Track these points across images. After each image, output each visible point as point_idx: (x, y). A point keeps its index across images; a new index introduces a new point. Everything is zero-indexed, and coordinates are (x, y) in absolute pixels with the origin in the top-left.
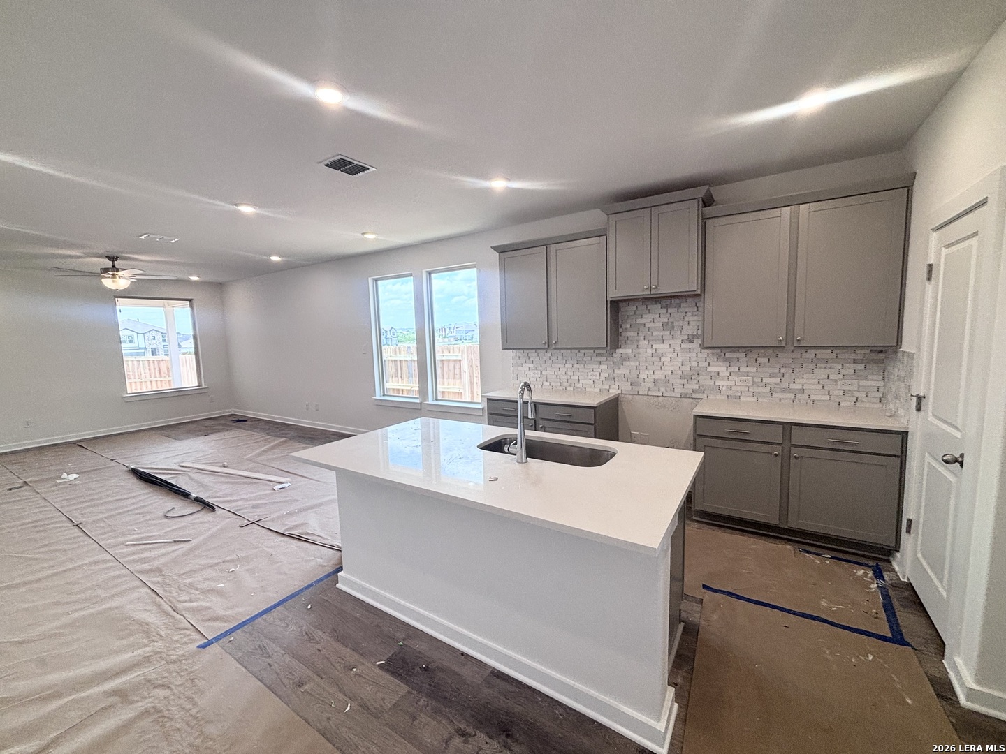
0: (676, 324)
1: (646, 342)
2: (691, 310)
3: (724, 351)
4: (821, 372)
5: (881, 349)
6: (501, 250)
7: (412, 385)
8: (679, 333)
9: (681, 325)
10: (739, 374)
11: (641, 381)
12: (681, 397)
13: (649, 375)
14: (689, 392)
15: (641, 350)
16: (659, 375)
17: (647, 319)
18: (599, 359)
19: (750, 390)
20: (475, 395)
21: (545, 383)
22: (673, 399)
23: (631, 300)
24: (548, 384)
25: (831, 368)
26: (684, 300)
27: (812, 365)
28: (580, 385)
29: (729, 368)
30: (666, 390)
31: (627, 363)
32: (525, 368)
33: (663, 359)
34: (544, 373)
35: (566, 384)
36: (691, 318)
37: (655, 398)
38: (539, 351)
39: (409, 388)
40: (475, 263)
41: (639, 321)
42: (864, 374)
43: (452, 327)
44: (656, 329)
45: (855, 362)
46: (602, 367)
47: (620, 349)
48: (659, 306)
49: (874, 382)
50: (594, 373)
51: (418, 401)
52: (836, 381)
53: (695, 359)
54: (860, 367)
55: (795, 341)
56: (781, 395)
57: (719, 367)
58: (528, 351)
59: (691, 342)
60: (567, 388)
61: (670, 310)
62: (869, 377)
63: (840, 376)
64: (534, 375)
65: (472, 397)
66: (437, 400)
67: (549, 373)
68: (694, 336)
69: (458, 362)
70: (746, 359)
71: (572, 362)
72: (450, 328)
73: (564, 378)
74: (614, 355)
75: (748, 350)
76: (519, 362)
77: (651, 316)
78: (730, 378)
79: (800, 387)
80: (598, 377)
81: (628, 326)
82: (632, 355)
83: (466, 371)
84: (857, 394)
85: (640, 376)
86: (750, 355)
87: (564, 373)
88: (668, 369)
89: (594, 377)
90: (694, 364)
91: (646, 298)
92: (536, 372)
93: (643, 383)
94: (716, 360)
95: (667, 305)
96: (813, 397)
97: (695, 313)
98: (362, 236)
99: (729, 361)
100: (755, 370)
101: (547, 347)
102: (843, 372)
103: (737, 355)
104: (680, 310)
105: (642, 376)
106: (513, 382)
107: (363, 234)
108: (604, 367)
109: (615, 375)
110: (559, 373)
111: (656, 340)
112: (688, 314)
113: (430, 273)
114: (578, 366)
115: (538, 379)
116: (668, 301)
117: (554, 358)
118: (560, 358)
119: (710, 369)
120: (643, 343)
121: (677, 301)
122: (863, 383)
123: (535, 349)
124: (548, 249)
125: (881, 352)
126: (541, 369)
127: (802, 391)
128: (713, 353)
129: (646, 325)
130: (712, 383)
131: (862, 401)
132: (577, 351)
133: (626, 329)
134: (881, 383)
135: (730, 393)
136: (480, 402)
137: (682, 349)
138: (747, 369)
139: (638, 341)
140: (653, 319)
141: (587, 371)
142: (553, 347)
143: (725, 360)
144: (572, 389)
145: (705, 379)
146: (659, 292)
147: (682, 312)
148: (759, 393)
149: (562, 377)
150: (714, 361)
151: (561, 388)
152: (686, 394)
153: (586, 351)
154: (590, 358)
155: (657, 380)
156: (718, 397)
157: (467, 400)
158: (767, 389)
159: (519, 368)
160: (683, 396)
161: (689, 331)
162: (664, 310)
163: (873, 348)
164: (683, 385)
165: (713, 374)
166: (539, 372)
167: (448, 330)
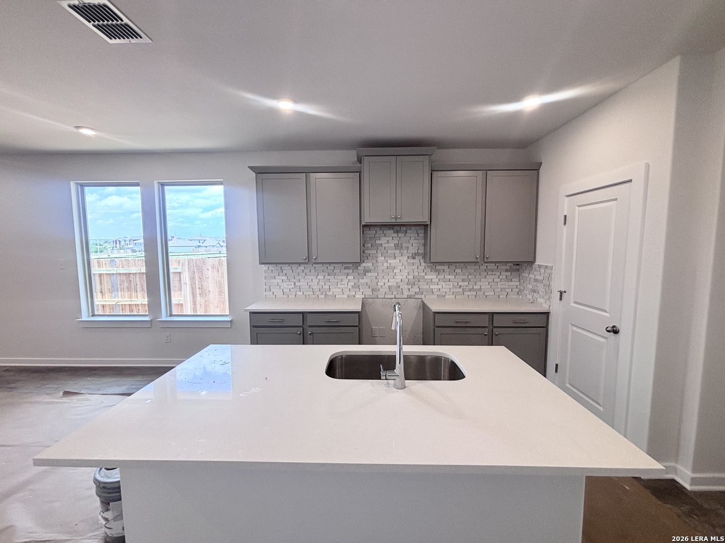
0: (404, 245)
1: (383, 258)
2: (414, 235)
3: (435, 265)
4: (490, 278)
5: (517, 263)
6: (260, 171)
7: (117, 299)
8: (406, 251)
9: (407, 246)
10: (445, 280)
11: (379, 287)
12: (408, 298)
13: (385, 283)
14: (412, 294)
15: (379, 264)
16: (392, 282)
17: (383, 241)
18: (346, 271)
19: (451, 290)
20: (198, 306)
21: (299, 293)
22: (402, 299)
23: (373, 225)
24: (301, 293)
25: (495, 275)
26: (409, 228)
27: (485, 274)
28: (331, 293)
29: (438, 276)
30: (397, 294)
31: (369, 274)
32: (279, 279)
33: (395, 271)
34: (297, 284)
35: (318, 293)
36: (414, 241)
37: (390, 300)
38: (292, 265)
39: (114, 303)
40: (222, 180)
41: (378, 242)
42: (511, 277)
43: (127, 239)
44: (390, 248)
45: (506, 271)
46: (349, 277)
47: (363, 264)
48: (392, 231)
49: (515, 283)
50: (343, 283)
51: (147, 319)
52: (497, 282)
53: (417, 270)
54: (509, 274)
55: (485, 258)
56: (469, 293)
57: (432, 276)
58: (280, 265)
59: (414, 258)
60: (320, 296)
61: (400, 235)
62: (513, 280)
63: (499, 280)
64: (287, 287)
65: (195, 309)
66: (171, 315)
67: (303, 283)
68: (416, 254)
69: (178, 275)
70: (448, 270)
71: (324, 274)
72: (125, 241)
73: (316, 287)
74: (359, 268)
75: (449, 264)
76: (273, 275)
77: (387, 239)
78: (439, 283)
79: (479, 287)
80: (346, 286)
81: (370, 245)
82: (373, 268)
83: (187, 283)
84: (507, 290)
85: (379, 284)
86: (451, 267)
87: (316, 283)
88: (399, 278)
89: (343, 286)
90: (416, 274)
91: (383, 225)
92: (289, 283)
93: (381, 290)
94: (430, 270)
95: (397, 231)
96: (486, 294)
97: (417, 238)
98: (75, 130)
99: (438, 271)
100: (453, 277)
101: (307, 262)
102: (501, 277)
103: (443, 267)
104: (407, 234)
105: (380, 284)
106: (265, 293)
107: (78, 127)
108: (350, 277)
109: (359, 284)
110: (312, 283)
111: (390, 257)
112: (412, 238)
113: (163, 185)
114: (329, 277)
115: (292, 289)
116: (398, 228)
117: (307, 271)
118: (313, 271)
119: (426, 277)
120: (381, 259)
121: (405, 228)
122: (510, 283)
123: (289, 263)
124: (307, 177)
125: (518, 265)
126: (294, 280)
127: (480, 290)
128: (428, 266)
129: (383, 245)
130: (428, 287)
131: (510, 294)
132: (328, 265)
133: (368, 247)
134: (518, 283)
135: (439, 293)
136: (228, 314)
137: (408, 263)
138: (449, 277)
139: (377, 257)
140: (388, 240)
141: (336, 281)
142: (314, 261)
143: (436, 271)
144: (323, 296)
145: (423, 285)
146: (402, 221)
147: (408, 237)
148: (456, 292)
149: (314, 287)
150: (428, 271)
151: (314, 296)
152: (411, 296)
153: (335, 265)
154: (339, 271)
155: (391, 286)
156: (432, 296)
157: (189, 314)
158: (461, 290)
159: (273, 281)
160: (409, 297)
161: (413, 250)
162: (396, 235)
163: (514, 263)
164: (409, 289)
165: (428, 281)
166: (293, 283)
167: (123, 243)
